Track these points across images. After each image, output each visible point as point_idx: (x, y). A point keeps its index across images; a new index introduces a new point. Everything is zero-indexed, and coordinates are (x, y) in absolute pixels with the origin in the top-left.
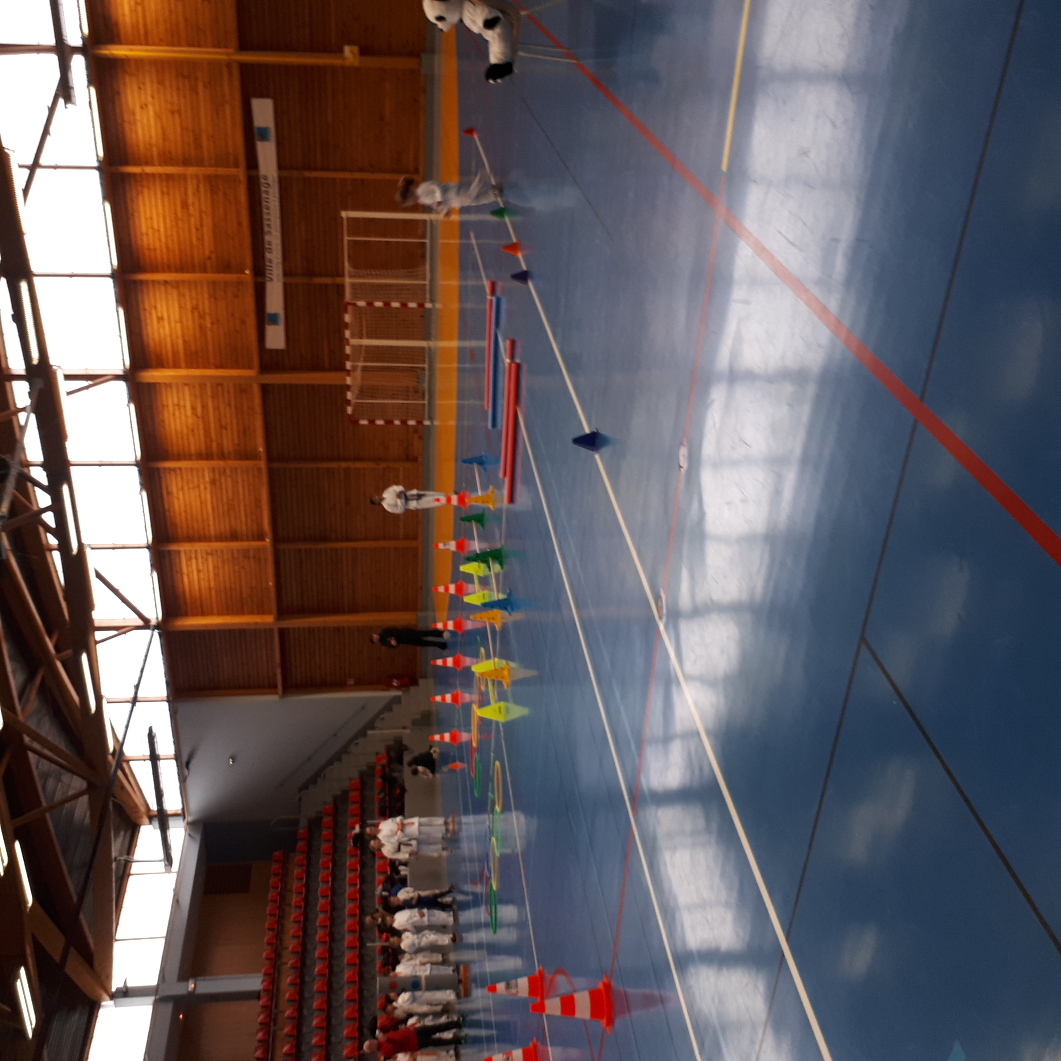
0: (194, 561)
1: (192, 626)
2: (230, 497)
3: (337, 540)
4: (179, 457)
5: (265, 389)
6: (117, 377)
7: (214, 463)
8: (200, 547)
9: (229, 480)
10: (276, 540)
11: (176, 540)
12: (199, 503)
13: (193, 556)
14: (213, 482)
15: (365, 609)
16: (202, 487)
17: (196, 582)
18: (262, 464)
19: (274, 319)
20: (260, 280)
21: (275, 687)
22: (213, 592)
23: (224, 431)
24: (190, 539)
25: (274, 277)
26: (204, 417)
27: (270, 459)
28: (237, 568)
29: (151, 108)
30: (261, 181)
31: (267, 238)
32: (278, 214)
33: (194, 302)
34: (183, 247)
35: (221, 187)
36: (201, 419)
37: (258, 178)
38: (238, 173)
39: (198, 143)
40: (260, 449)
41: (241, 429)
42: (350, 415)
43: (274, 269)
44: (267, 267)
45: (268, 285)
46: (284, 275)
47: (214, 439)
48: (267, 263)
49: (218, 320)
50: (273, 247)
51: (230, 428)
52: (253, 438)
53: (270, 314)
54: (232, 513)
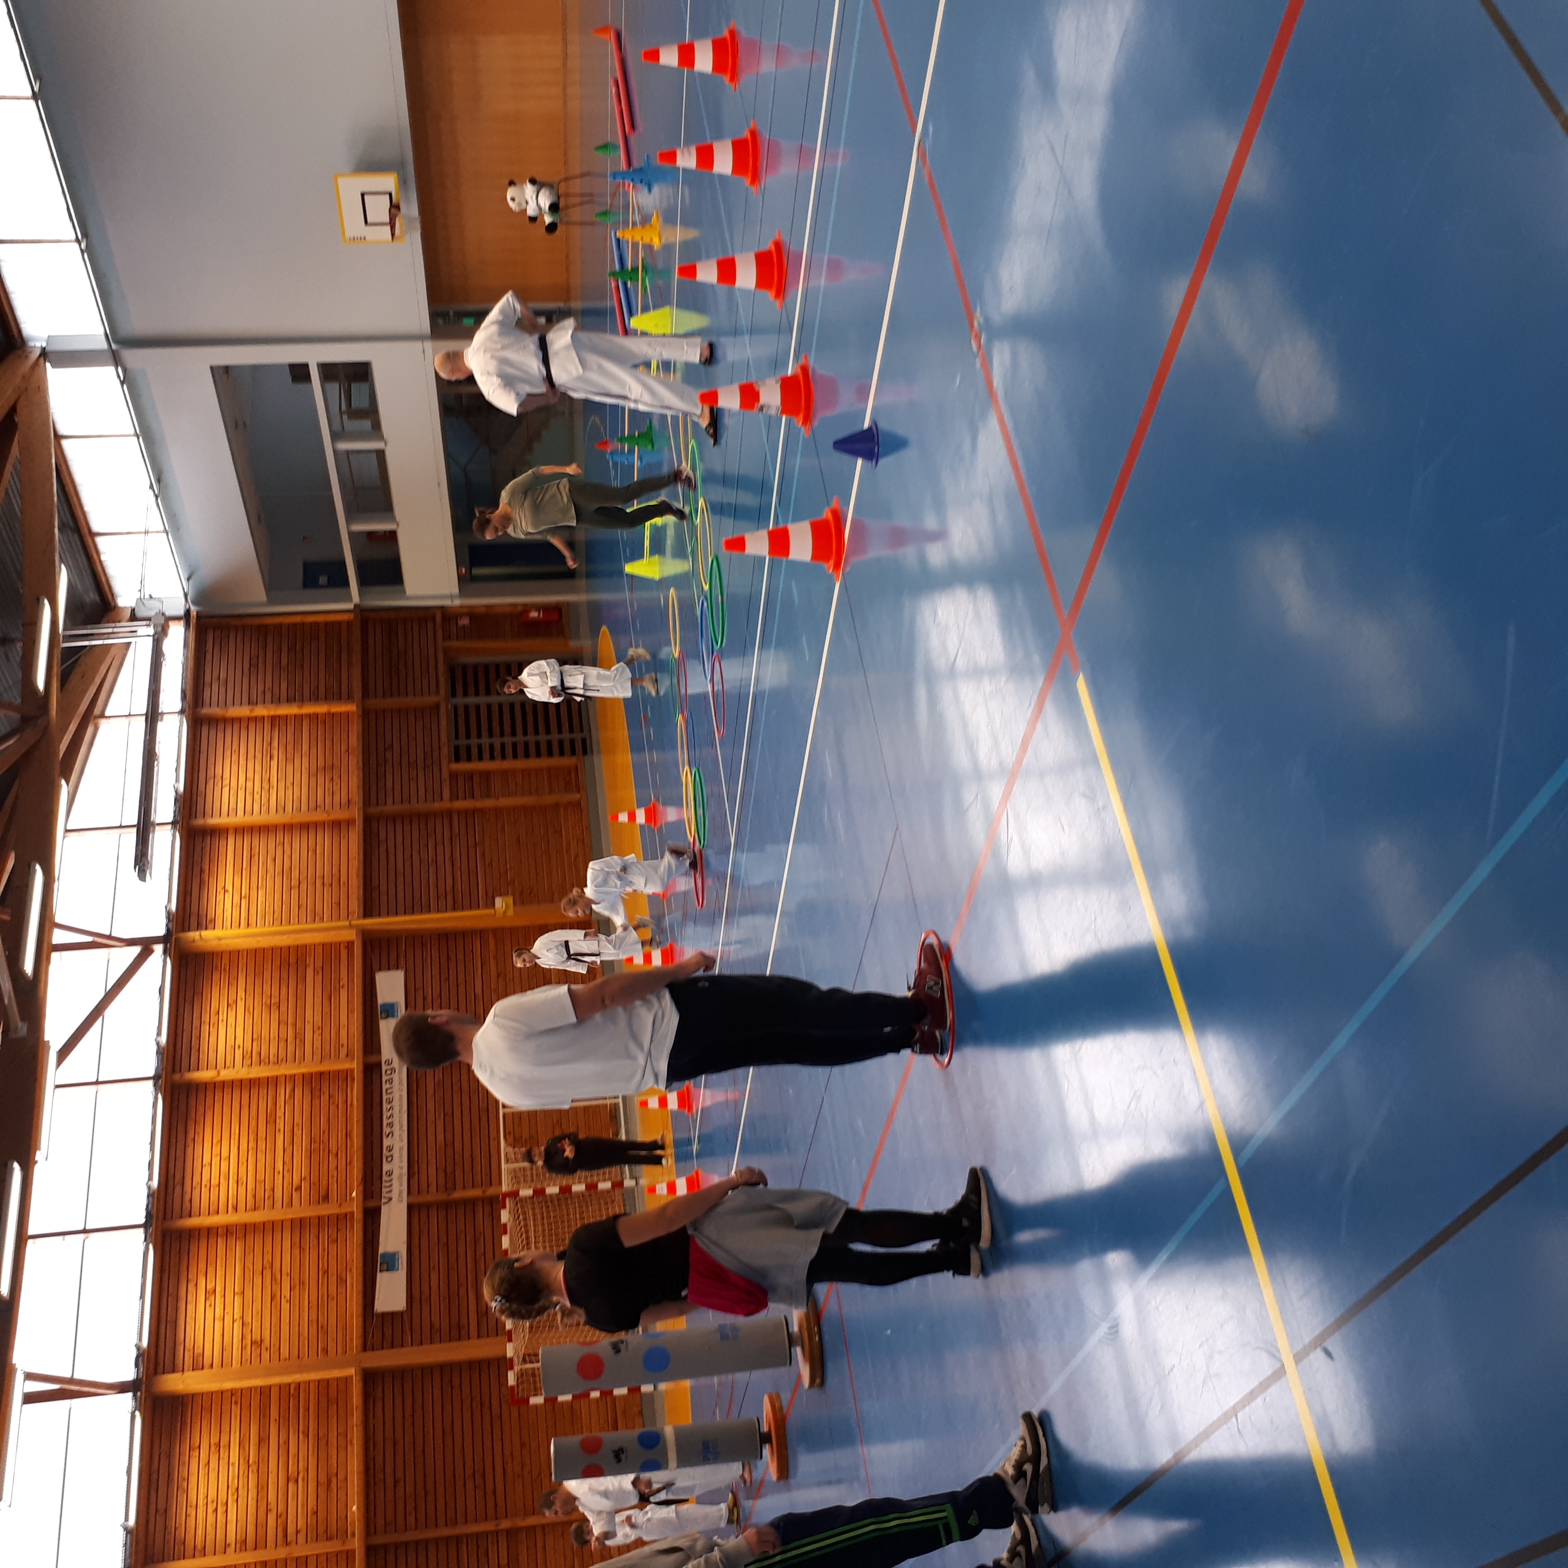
4: (203, 1552)
5: (369, 1377)
6: (121, 1388)
7: (267, 1554)
18: (356, 1543)
19: (390, 1263)
20: (371, 1204)
25: (395, 1195)
26: (260, 1462)
29: (241, 1005)
30: (384, 1068)
31: (386, 1142)
32: (405, 1108)
33: (268, 1257)
34: (260, 1176)
35: (325, 1089)
36: (254, 1468)
37: (379, 1065)
38: (352, 1066)
39: (299, 1037)
40: (354, 1508)
41: (323, 1478)
42: (512, 1388)
43: (395, 1183)
44: (384, 1184)
45: (384, 1209)
46: (409, 1193)
47: (273, 1506)
48: (385, 1178)
49: (302, 1283)
50: (396, 1153)
51: (303, 1479)
52: (341, 1495)
53: (384, 1255)
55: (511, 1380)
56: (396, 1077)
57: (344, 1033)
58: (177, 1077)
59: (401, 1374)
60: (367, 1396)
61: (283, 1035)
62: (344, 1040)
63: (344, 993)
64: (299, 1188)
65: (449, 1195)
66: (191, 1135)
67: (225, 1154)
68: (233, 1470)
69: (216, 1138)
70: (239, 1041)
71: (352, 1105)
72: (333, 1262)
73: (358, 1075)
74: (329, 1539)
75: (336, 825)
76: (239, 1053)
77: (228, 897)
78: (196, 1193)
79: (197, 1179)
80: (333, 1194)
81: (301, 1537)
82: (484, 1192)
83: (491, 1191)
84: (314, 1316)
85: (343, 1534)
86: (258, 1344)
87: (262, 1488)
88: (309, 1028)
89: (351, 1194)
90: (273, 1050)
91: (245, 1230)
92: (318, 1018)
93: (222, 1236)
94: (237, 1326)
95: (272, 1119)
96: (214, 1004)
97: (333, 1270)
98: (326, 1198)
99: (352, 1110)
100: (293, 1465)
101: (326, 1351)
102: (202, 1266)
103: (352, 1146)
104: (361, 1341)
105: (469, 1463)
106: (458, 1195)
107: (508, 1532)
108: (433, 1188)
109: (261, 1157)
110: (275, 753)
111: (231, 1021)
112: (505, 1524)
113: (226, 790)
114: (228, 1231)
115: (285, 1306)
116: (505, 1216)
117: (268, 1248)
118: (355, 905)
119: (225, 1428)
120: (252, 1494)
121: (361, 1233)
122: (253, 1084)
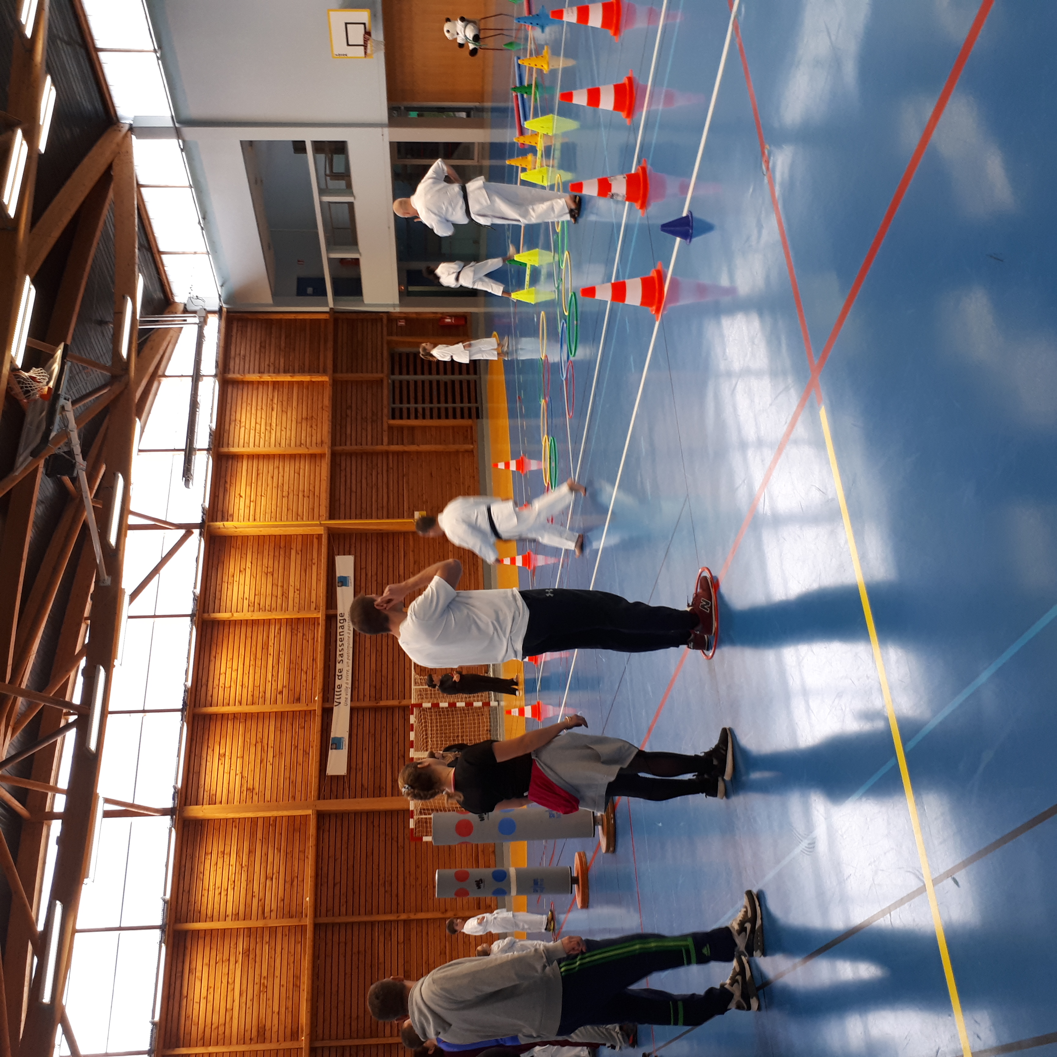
2: (264, 974)
4: (212, 919)
5: (321, 816)
6: (164, 812)
8: (215, 1051)
9: (266, 947)
10: (313, 1039)
14: (246, 953)
16: (232, 960)
19: (337, 744)
20: (327, 705)
23: (268, 882)
25: (342, 701)
29: (248, 571)
30: (339, 618)
31: (339, 666)
32: (351, 645)
33: (260, 735)
34: (257, 683)
35: (301, 630)
36: (245, 869)
37: (336, 616)
38: (318, 616)
39: (285, 595)
40: (308, 899)
41: (288, 879)
42: (412, 829)
43: (343, 693)
44: (336, 693)
45: (335, 709)
46: (351, 701)
47: (256, 894)
48: (337, 689)
49: (281, 753)
50: (344, 673)
51: (276, 878)
52: (300, 889)
53: (335, 738)
54: (264, 997)
55: (412, 825)
56: (346, 624)
57: (314, 593)
58: (206, 615)
59: (341, 815)
60: (319, 828)
61: (275, 593)
62: (314, 599)
63: (314, 568)
64: (281, 692)
65: (377, 703)
66: (213, 653)
67: (235, 667)
68: (232, 869)
69: (230, 656)
70: (246, 595)
71: (317, 641)
72: (301, 741)
73: (322, 622)
74: (291, 917)
75: (313, 457)
76: (246, 603)
77: (242, 500)
78: (215, 691)
79: (216, 682)
80: (303, 698)
81: (274, 914)
82: (400, 703)
83: (404, 702)
84: (287, 775)
85: (300, 914)
86: (251, 790)
87: (249, 881)
88: (291, 589)
89: (314, 699)
90: (268, 603)
91: (246, 717)
92: (297, 584)
93: (231, 720)
94: (238, 778)
95: (265, 647)
96: (231, 570)
97: (300, 747)
98: (298, 700)
99: (317, 645)
100: (270, 868)
101: (294, 798)
102: (217, 739)
103: (316, 668)
104: (316, 794)
105: (382, 876)
106: (383, 703)
107: (405, 921)
108: (367, 699)
109: (258, 670)
110: (275, 406)
111: (242, 581)
112: (403, 917)
113: (243, 429)
114: (235, 717)
115: (269, 768)
116: (412, 719)
117: (260, 729)
118: (324, 511)
119: (228, 842)
120: (244, 884)
121: (320, 725)
122: (254, 623)
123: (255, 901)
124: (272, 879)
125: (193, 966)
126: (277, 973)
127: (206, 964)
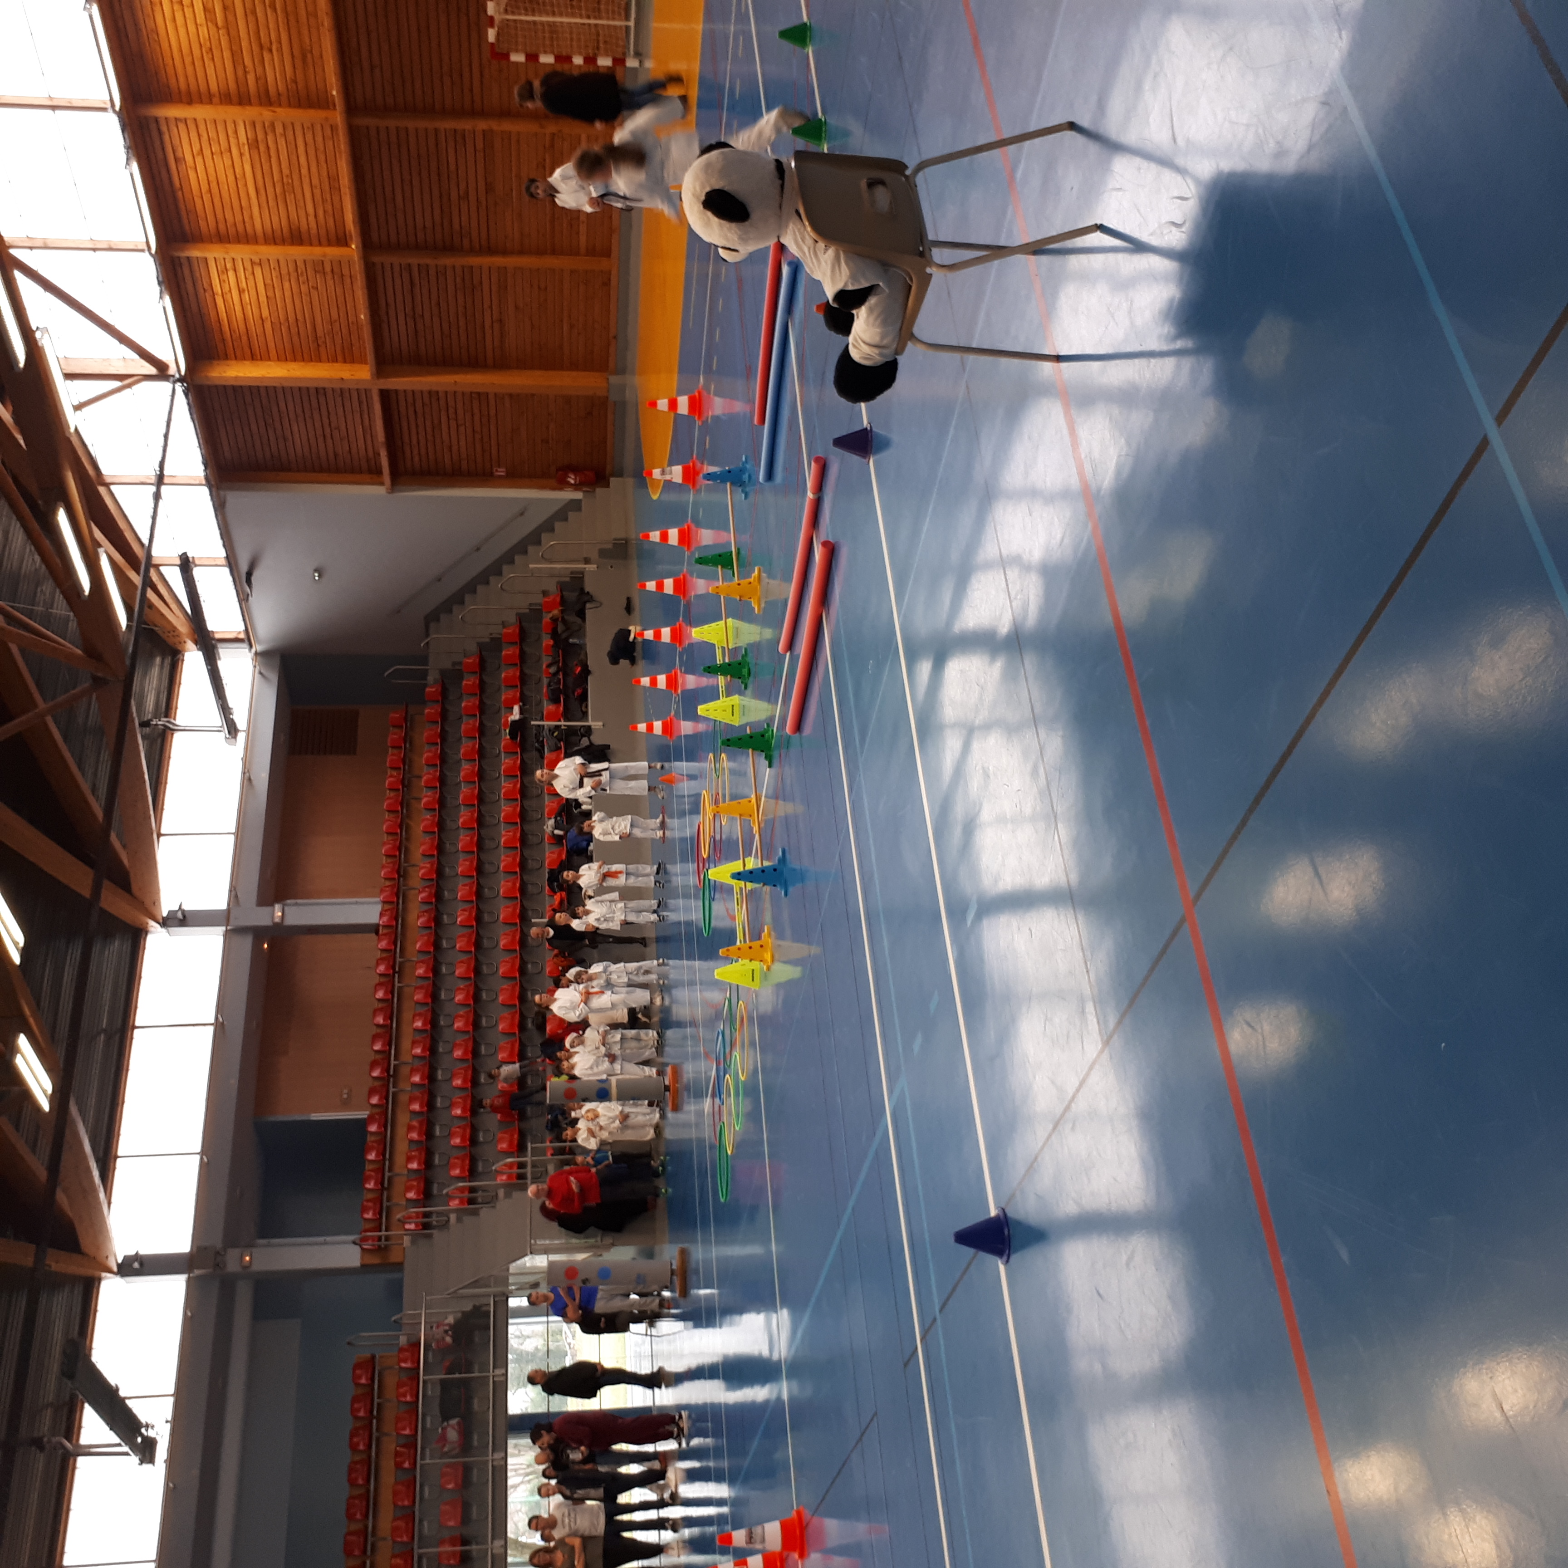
0: (231, 273)
1: (236, 378)
2: (286, 171)
3: (472, 251)
4: (190, 98)
7: (252, 112)
8: (241, 253)
9: (282, 142)
10: (367, 246)
11: (198, 238)
12: (231, 178)
13: (229, 265)
14: (254, 144)
15: (523, 364)
16: (235, 151)
17: (238, 308)
18: (338, 117)
21: (379, 472)
22: (268, 325)
23: (267, 56)
24: (222, 238)
26: (229, 27)
27: (351, 109)
28: (304, 288)
41: (296, 52)
42: (492, 43)
51: (277, 51)
54: (290, 198)
55: (491, 35)
87: (235, 51)
123: (251, 78)
124: (271, 50)
125: (179, 154)
126: (304, 171)
127: (198, 154)
